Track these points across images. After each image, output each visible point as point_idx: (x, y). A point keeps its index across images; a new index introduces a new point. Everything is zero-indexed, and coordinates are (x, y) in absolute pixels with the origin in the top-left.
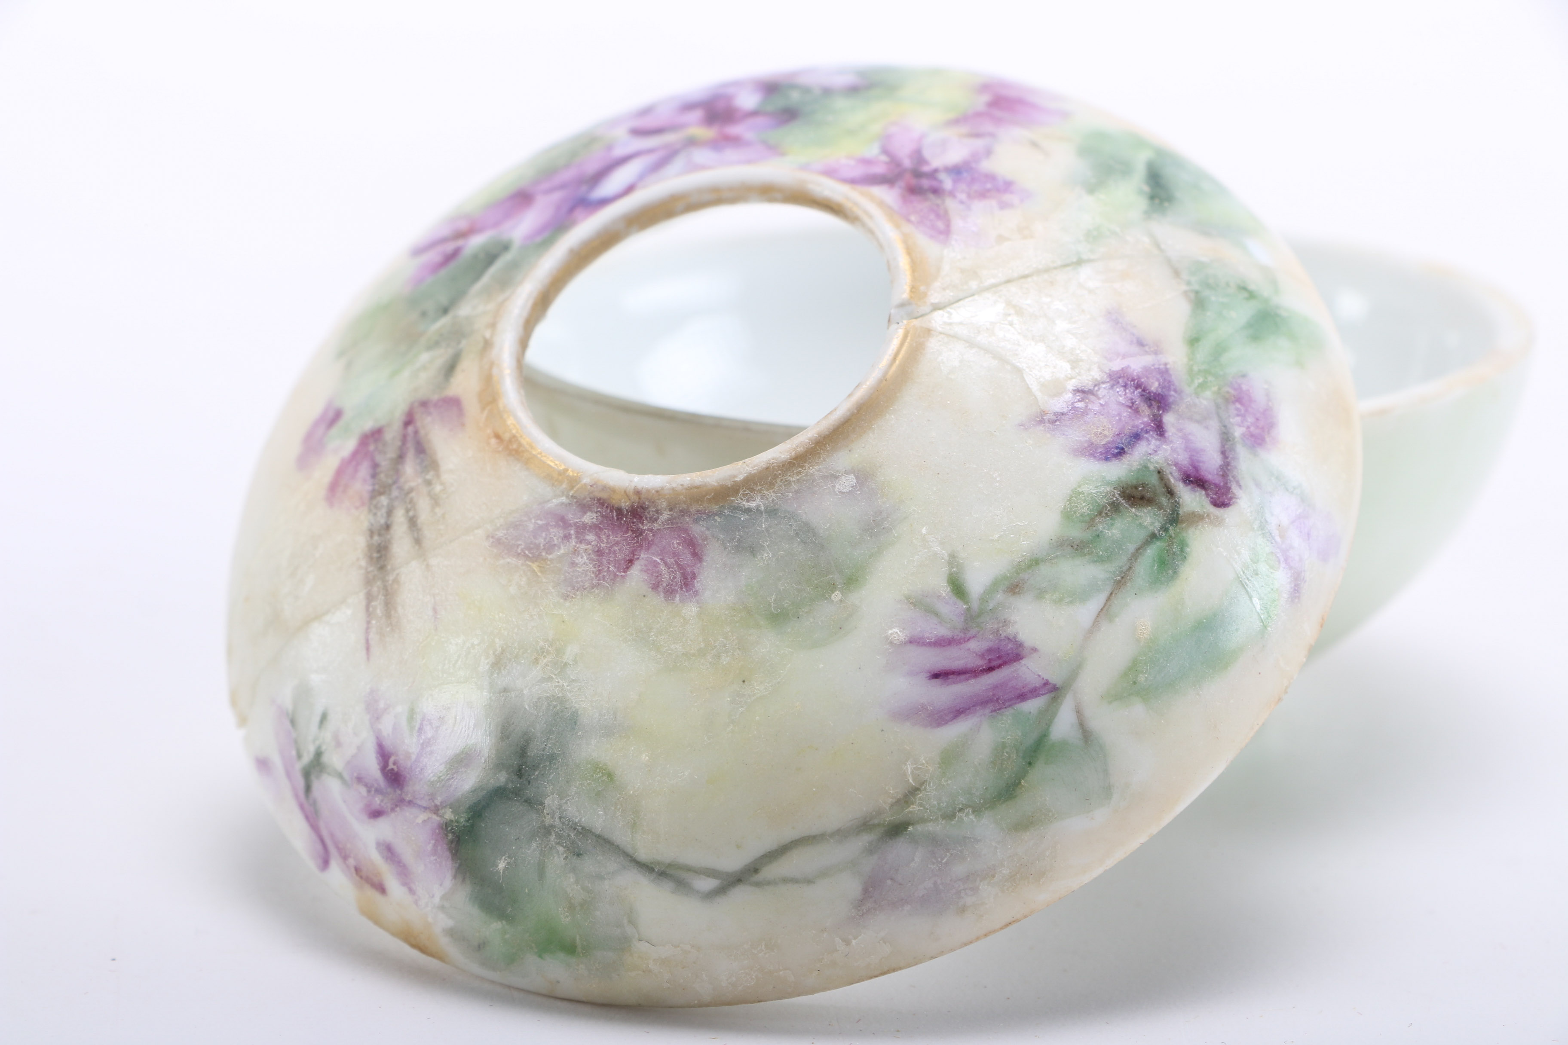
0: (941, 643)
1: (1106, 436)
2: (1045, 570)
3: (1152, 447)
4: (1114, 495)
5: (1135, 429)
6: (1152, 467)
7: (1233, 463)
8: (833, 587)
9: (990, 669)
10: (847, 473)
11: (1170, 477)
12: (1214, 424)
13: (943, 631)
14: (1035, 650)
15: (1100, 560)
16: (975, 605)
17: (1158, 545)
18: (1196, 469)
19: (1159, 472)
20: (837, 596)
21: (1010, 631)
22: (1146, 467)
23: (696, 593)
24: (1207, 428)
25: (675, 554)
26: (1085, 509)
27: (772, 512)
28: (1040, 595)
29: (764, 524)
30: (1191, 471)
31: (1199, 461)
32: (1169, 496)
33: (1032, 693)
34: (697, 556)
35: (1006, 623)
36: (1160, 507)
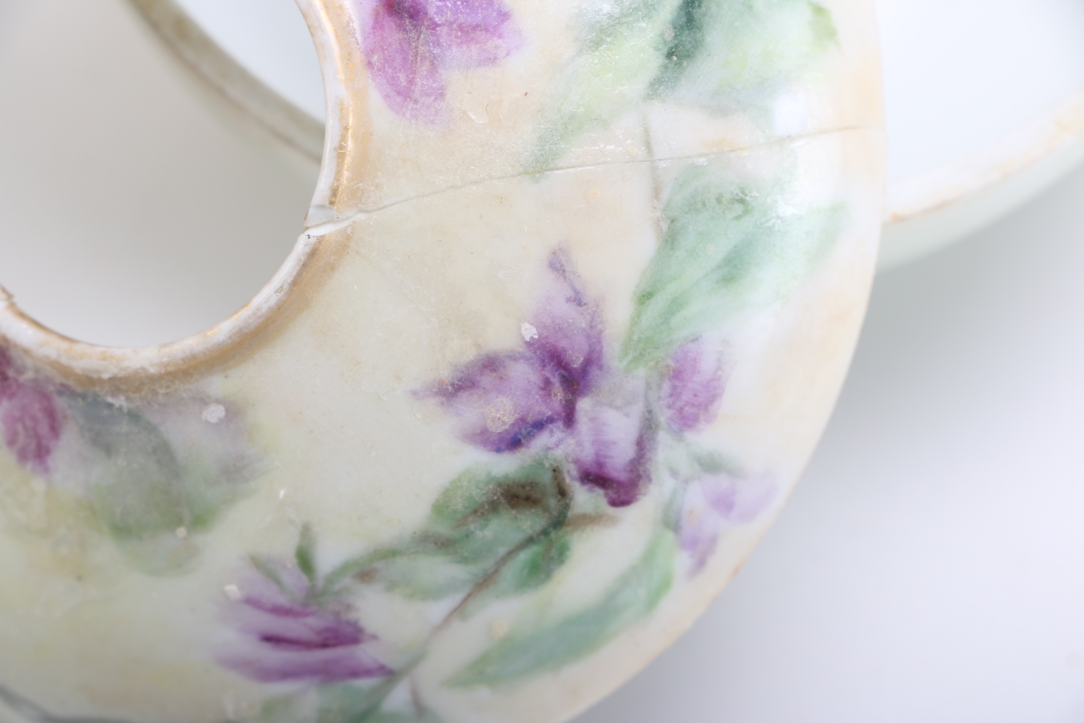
0: (278, 611)
1: (504, 423)
2: (402, 563)
3: (554, 439)
4: (495, 494)
5: (540, 417)
6: (547, 465)
7: (648, 455)
8: (179, 522)
9: (324, 645)
10: (218, 401)
11: (566, 475)
12: (637, 410)
13: (282, 600)
14: (374, 637)
15: (464, 560)
16: (320, 583)
17: (534, 549)
18: (600, 465)
19: (554, 471)
20: (181, 532)
21: (352, 616)
22: (541, 464)
23: (46, 470)
24: (627, 415)
25: (34, 419)
26: (459, 505)
27: (134, 416)
28: (391, 586)
29: (124, 427)
30: (594, 469)
31: (605, 457)
32: (559, 497)
33: (367, 672)
34: (55, 430)
35: (349, 607)
36: (546, 509)
